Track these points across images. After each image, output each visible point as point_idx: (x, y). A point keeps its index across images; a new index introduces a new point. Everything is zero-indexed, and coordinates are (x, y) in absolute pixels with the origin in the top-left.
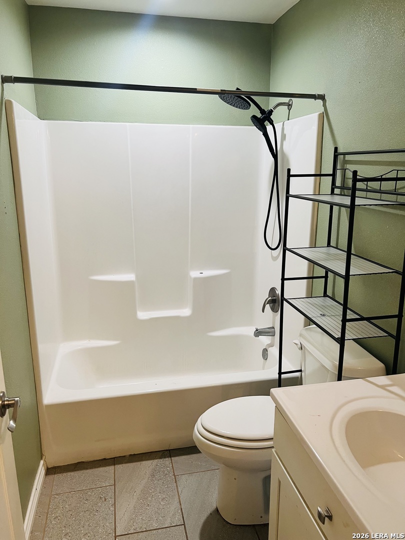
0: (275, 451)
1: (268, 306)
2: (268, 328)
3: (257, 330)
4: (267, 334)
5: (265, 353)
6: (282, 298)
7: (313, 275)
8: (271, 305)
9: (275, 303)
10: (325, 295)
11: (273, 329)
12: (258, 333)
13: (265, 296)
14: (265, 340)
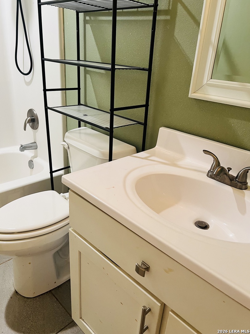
0: (72, 230)
1: (28, 125)
2: (31, 143)
3: (22, 146)
4: (31, 148)
5: (31, 164)
6: (46, 107)
7: (66, 87)
8: (31, 124)
9: (34, 122)
10: (79, 104)
11: (35, 144)
12: (23, 148)
13: (25, 117)
14: (29, 154)
